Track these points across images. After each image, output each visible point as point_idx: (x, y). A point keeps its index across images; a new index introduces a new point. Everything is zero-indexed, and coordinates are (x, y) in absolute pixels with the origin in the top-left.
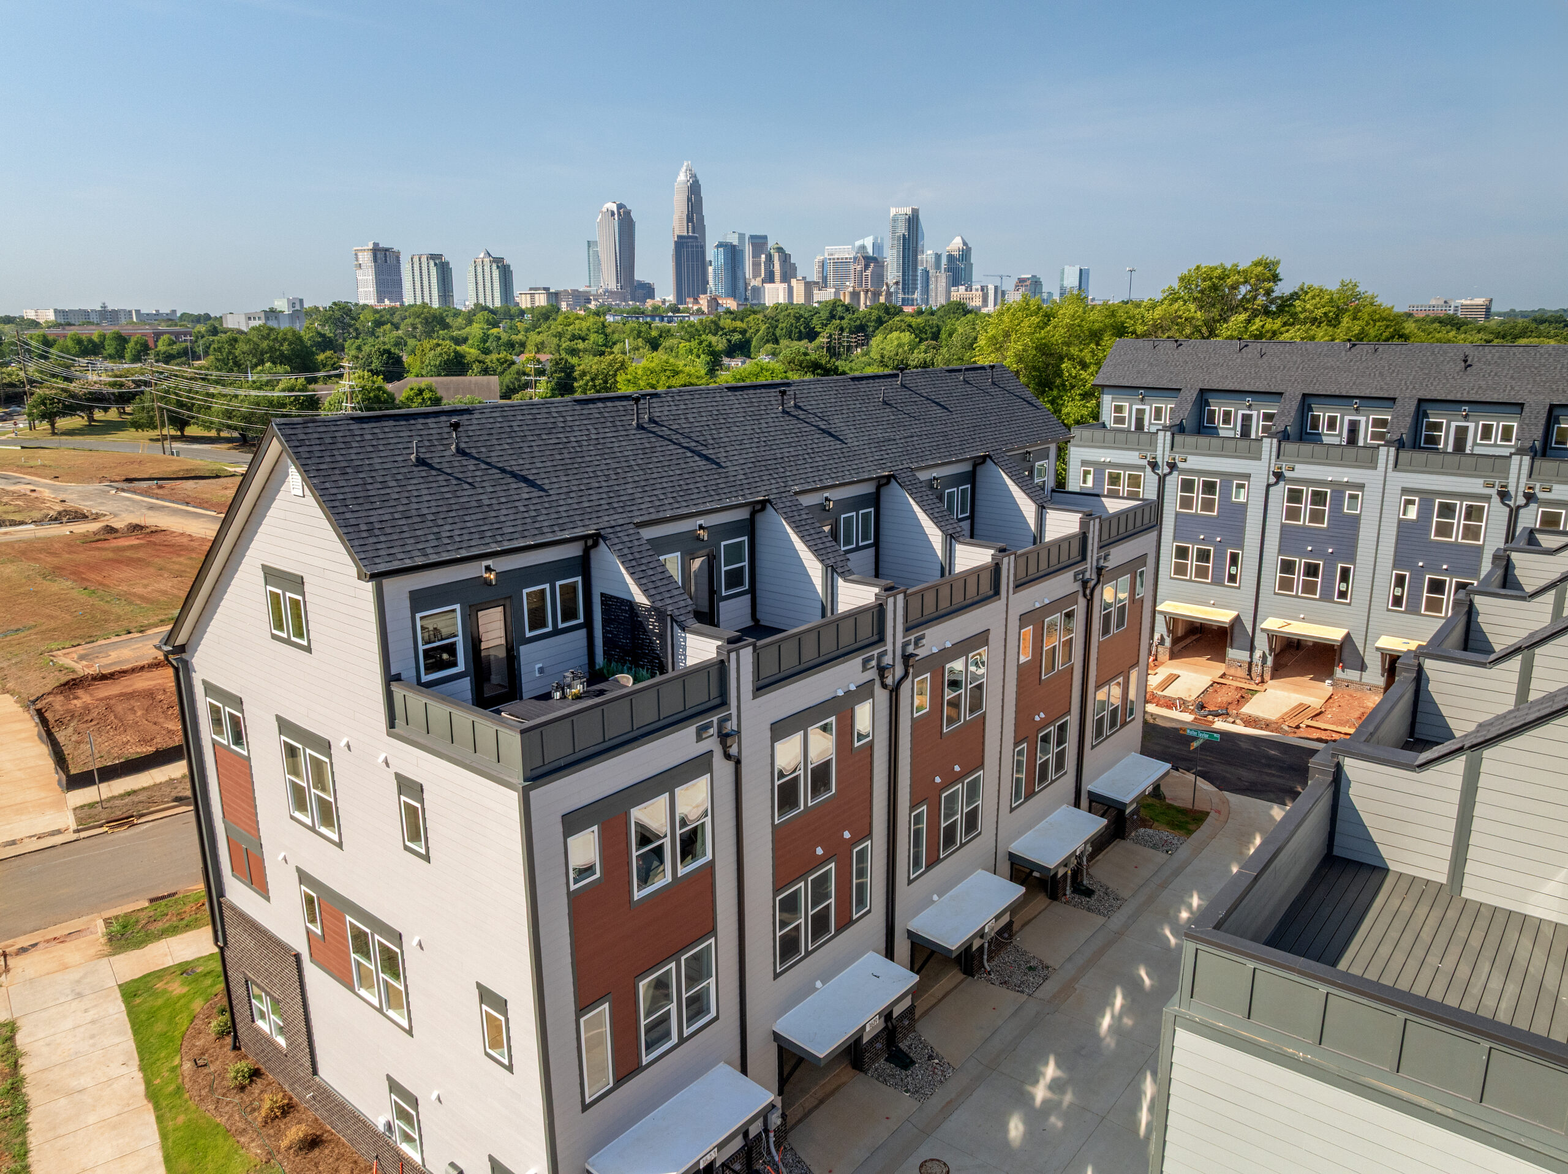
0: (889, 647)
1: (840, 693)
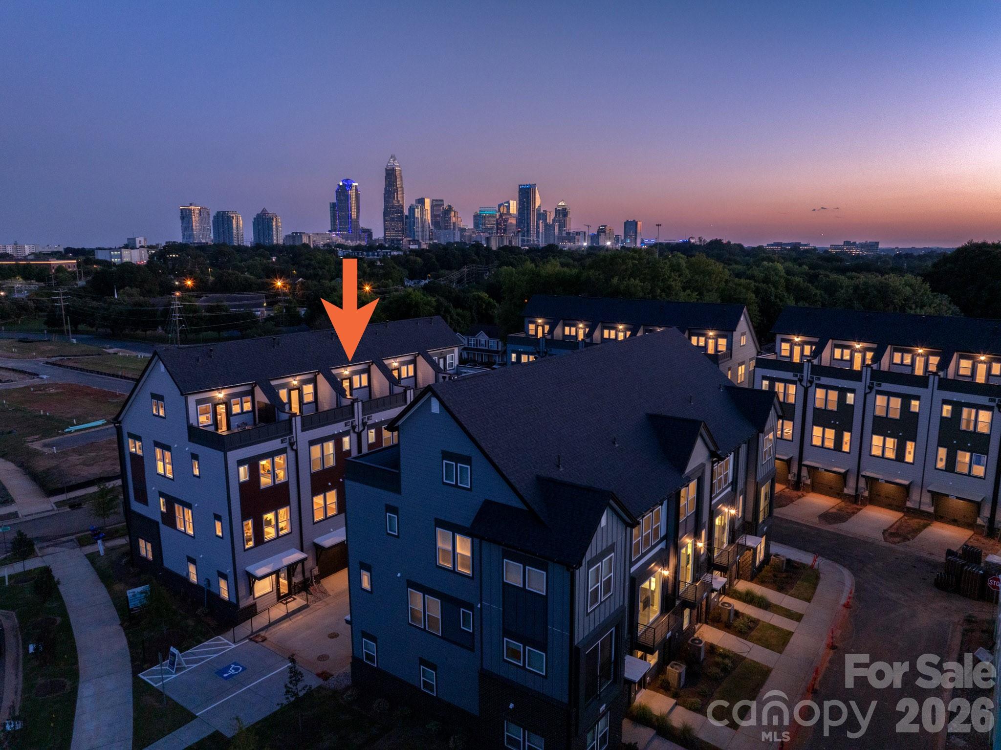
0: (356, 419)
1: (336, 433)
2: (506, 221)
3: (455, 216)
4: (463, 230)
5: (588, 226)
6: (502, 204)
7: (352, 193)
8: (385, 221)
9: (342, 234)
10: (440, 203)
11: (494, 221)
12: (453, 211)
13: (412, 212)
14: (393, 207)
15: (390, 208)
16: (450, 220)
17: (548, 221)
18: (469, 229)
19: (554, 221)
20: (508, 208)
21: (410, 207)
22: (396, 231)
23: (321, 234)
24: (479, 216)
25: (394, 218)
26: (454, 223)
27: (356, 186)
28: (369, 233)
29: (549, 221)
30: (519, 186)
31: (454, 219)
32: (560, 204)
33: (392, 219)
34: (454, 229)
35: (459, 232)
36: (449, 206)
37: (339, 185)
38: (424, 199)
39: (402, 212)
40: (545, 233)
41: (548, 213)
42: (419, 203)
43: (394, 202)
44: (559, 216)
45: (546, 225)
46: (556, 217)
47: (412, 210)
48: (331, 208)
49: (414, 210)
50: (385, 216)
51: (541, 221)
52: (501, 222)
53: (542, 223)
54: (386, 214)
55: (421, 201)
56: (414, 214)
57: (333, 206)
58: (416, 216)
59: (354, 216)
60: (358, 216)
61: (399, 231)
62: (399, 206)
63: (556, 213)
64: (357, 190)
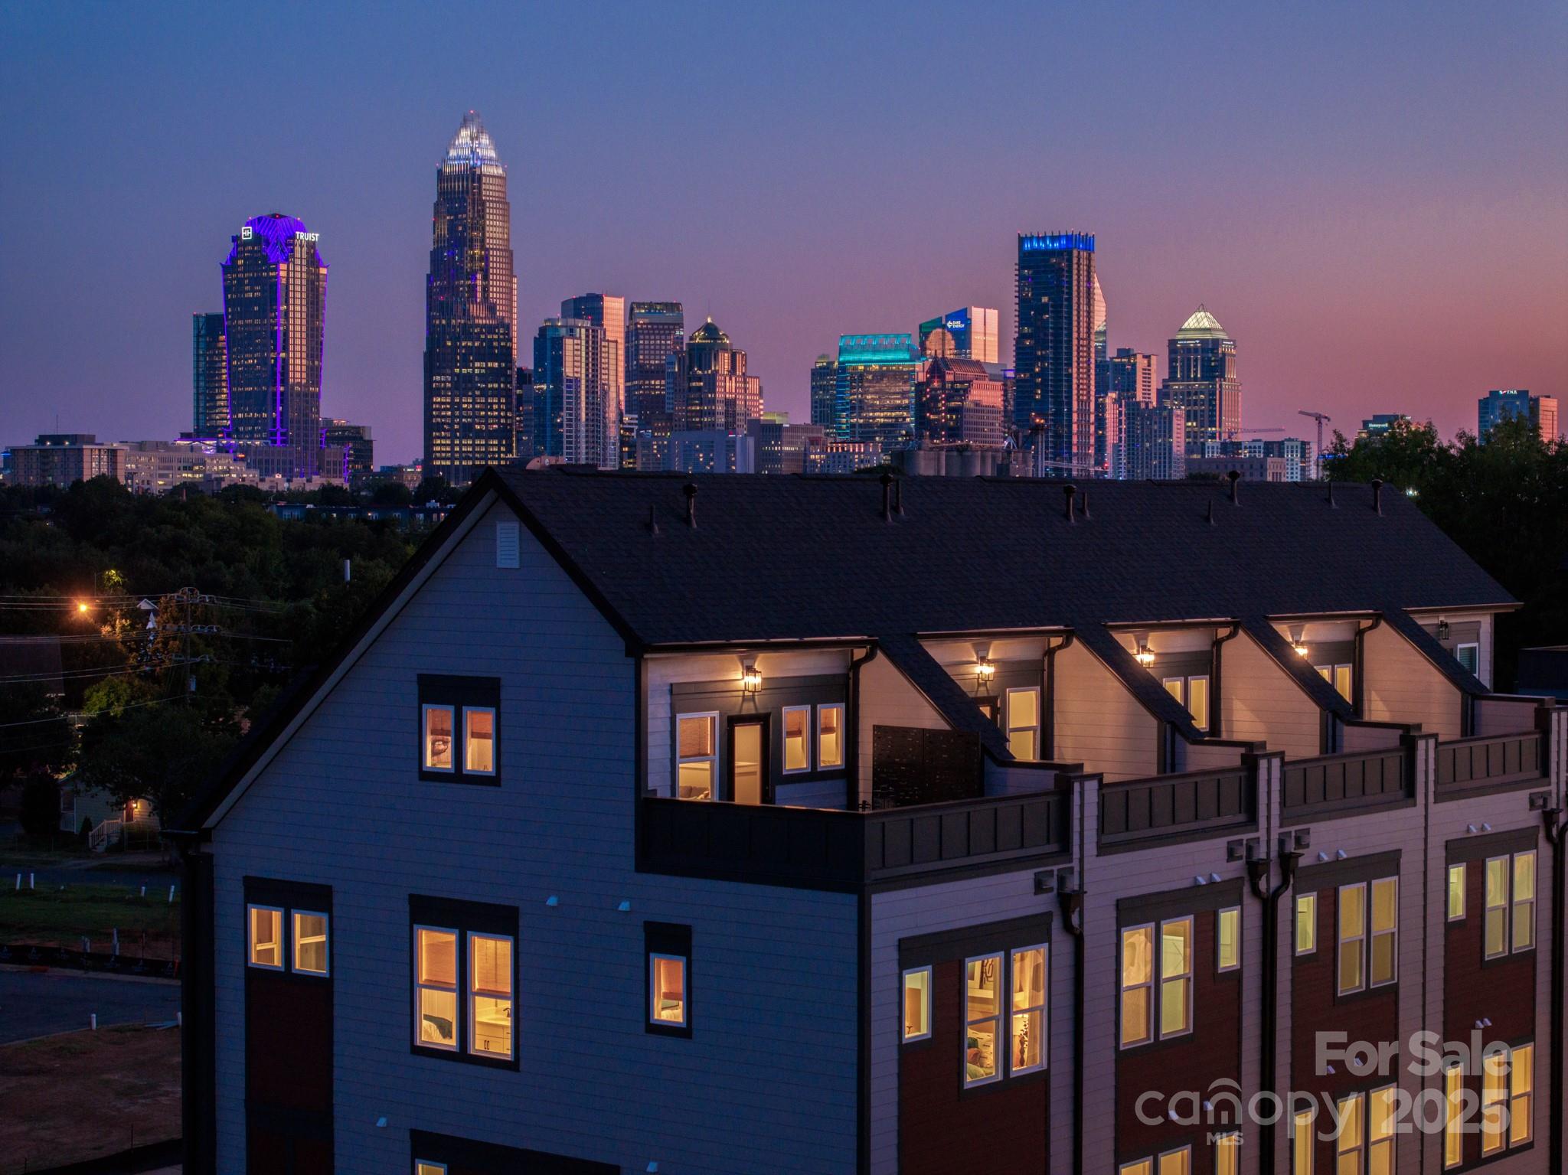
0: (1262, 832)
1: (1200, 882)
2: (959, 391)
3: (733, 370)
4: (769, 432)
5: (1319, 418)
6: (938, 323)
7: (292, 274)
8: (430, 392)
9: (245, 450)
10: (669, 316)
11: (904, 394)
12: (724, 348)
13: (550, 353)
14: (467, 332)
15: (456, 338)
16: (713, 391)
17: (1139, 397)
18: (794, 428)
19: (1163, 394)
20: (963, 338)
21: (543, 331)
22: (479, 435)
23: (157, 446)
24: (835, 372)
25: (469, 377)
26: (730, 403)
27: (311, 245)
28: (358, 442)
29: (1147, 392)
30: (1022, 240)
31: (728, 387)
32: (1191, 323)
33: (464, 384)
34: (730, 426)
35: (751, 442)
36: (711, 330)
37: (236, 239)
38: (599, 298)
39: (506, 355)
40: (1131, 446)
41: (1141, 363)
42: (578, 315)
43: (476, 310)
44: (1186, 377)
45: (1134, 413)
46: (1172, 376)
47: (548, 345)
48: (198, 336)
49: (558, 344)
50: (430, 370)
51: (1113, 395)
52: (935, 399)
53: (1118, 401)
54: (433, 362)
55: (588, 307)
56: (559, 361)
57: (209, 328)
58: (568, 371)
59: (298, 373)
60: (314, 375)
61: (491, 435)
62: (491, 329)
63: (1172, 361)
64: (314, 259)
